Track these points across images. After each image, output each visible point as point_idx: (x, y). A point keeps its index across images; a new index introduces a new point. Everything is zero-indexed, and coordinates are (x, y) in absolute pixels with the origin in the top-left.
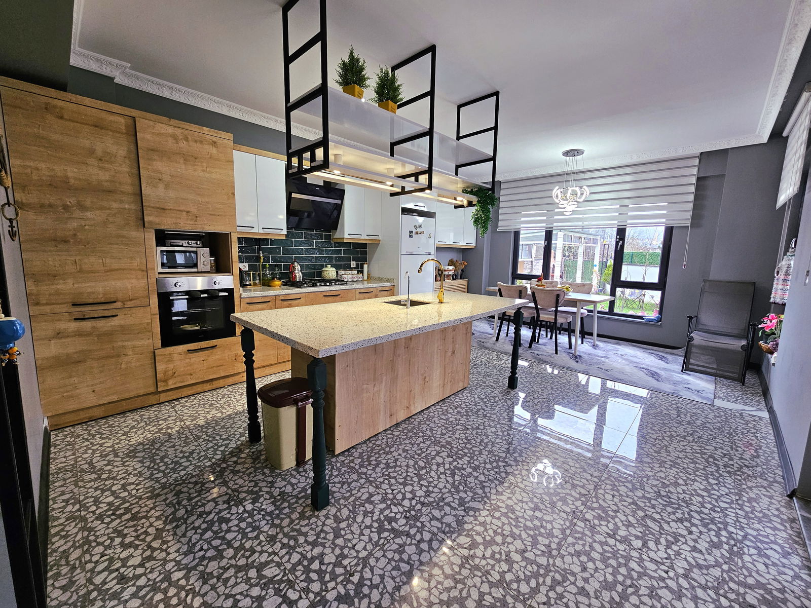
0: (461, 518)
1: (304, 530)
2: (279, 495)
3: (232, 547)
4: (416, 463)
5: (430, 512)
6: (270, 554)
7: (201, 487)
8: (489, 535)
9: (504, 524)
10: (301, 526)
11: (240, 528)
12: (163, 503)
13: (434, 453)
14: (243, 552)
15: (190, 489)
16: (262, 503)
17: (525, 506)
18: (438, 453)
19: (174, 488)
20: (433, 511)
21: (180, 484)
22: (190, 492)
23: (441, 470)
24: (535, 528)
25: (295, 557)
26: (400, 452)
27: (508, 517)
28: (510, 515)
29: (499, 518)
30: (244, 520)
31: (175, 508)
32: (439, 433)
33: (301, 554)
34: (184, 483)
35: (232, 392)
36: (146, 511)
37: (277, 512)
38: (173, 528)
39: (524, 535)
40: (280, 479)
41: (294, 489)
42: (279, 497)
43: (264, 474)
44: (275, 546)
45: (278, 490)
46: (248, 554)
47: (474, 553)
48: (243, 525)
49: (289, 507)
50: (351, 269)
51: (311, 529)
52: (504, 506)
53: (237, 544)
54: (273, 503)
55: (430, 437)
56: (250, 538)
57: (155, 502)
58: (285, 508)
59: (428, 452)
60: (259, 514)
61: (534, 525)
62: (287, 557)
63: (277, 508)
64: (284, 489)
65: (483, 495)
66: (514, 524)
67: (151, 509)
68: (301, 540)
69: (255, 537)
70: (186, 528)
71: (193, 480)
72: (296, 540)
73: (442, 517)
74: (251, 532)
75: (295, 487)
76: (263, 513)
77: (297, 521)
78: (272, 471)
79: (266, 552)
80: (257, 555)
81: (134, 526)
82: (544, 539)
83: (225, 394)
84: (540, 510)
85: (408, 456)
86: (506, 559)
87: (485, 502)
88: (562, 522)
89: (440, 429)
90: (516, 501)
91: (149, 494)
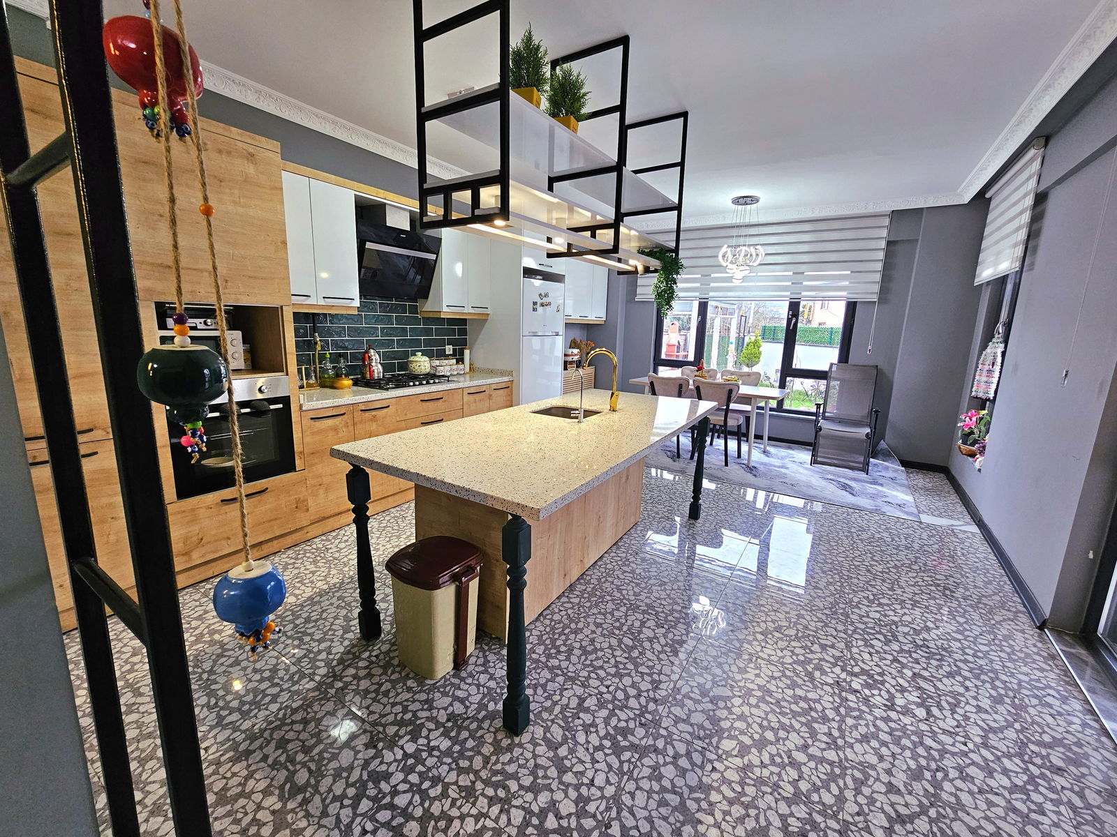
0: (711, 713)
1: (511, 769)
2: (448, 720)
3: (414, 819)
4: (620, 641)
5: (670, 712)
6: (477, 818)
7: (316, 727)
8: (757, 733)
9: (767, 713)
10: (503, 764)
11: (412, 785)
12: (262, 764)
13: (637, 624)
14: (433, 823)
15: (299, 732)
16: (427, 737)
17: (781, 684)
18: (643, 624)
19: (271, 735)
20: (672, 709)
21: (278, 728)
22: (301, 737)
23: (657, 647)
24: (805, 712)
25: (517, 816)
26: (592, 627)
27: (768, 703)
28: (768, 698)
29: (757, 706)
30: (411, 770)
31: (288, 770)
32: (631, 593)
33: (522, 808)
34: (284, 724)
35: (296, 559)
36: (240, 784)
37: (457, 748)
38: (301, 805)
39: (797, 725)
40: (437, 695)
41: (467, 707)
42: (450, 724)
43: (409, 689)
44: (478, 804)
45: (442, 712)
46: (442, 824)
47: (749, 760)
48: (414, 778)
49: (472, 736)
50: (447, 357)
51: (520, 766)
52: (756, 688)
53: (418, 812)
54: (446, 734)
55: (621, 600)
56: (435, 798)
57: (249, 766)
58: (466, 739)
59: (629, 623)
60: (431, 755)
61: (801, 708)
62: (504, 818)
63: (455, 741)
64: (450, 709)
65: (725, 676)
66: (778, 710)
67: (247, 778)
68: (513, 786)
69: (442, 794)
70: (323, 801)
71: (298, 717)
72: (506, 788)
73: (689, 716)
74: (431, 787)
75: (468, 704)
76: (436, 753)
77: (494, 758)
78: (421, 684)
79: (469, 815)
80: (457, 823)
81: (228, 814)
82: (821, 726)
83: (287, 564)
84: (799, 687)
85: (605, 632)
86: (790, 762)
87: (732, 686)
88: (831, 699)
89: (630, 588)
90: (767, 679)
91: (231, 754)
